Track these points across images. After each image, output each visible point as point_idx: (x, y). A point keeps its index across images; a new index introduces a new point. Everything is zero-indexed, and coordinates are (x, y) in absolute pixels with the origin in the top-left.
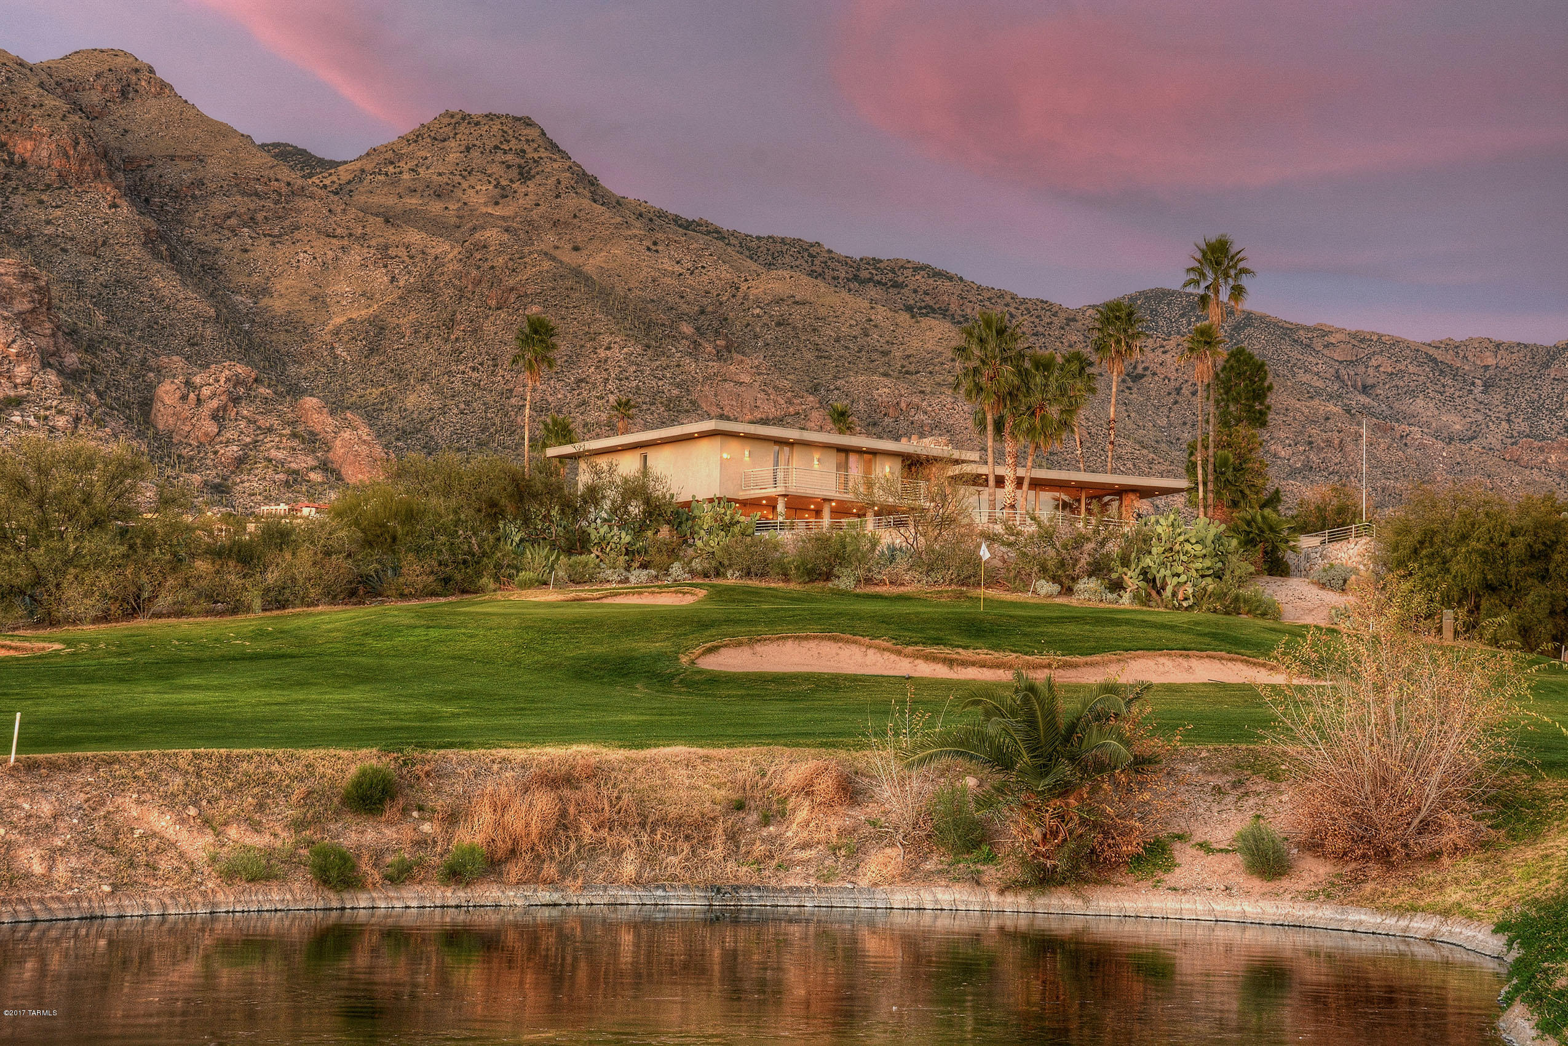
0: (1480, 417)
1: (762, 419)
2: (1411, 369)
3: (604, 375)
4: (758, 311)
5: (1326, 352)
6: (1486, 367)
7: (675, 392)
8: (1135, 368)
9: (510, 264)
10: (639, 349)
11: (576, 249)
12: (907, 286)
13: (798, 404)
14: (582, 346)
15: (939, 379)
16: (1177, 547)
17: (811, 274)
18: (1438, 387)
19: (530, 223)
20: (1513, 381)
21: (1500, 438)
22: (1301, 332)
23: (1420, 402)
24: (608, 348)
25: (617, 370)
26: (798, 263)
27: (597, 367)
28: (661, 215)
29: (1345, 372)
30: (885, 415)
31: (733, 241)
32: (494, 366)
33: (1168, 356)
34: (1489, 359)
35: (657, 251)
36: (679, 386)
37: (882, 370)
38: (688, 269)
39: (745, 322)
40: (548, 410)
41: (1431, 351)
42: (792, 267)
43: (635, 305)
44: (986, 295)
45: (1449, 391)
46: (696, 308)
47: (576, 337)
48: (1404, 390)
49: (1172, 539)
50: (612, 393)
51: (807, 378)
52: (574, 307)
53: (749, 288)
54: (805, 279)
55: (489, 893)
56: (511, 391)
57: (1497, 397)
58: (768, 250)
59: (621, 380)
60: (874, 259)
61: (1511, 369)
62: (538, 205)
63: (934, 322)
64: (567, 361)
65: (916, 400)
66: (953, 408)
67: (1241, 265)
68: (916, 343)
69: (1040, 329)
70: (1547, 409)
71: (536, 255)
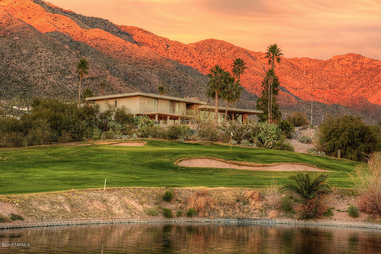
0: (304, 82)
1: (92, 77)
2: (286, 67)
3: (40, 61)
4: (89, 42)
5: (261, 60)
6: (307, 67)
7: (64, 68)
8: (205, 64)
9: (7, 22)
10: (51, 53)
11: (29, 18)
12: (135, 35)
13: (103, 73)
14: (33, 51)
15: (146, 66)
16: (268, 131)
17: (105, 30)
18: (293, 73)
19: (13, 8)
20: (314, 71)
21: (310, 89)
22: (254, 54)
23: (288, 77)
24: (41, 52)
25: (45, 60)
26: (101, 26)
27: (38, 59)
28: (57, 8)
29: (266, 67)
30: (130, 77)
31: (80, 18)
32: (3, 57)
33: (215, 60)
34: (308, 64)
35: (56, 20)
36: (65, 66)
37: (128, 63)
38: (67, 27)
39: (85, 45)
40: (21, 72)
41: (291, 61)
42: (99, 27)
43: (50, 38)
44: (160, 39)
45: (296, 74)
46: (69, 40)
47: (31, 48)
48: (283, 73)
49: (267, 129)
50: (43, 67)
51: (105, 64)
52: (30, 38)
53: (86, 34)
54: (104, 32)
55: (196, 219)
56: (9, 65)
57: (309, 76)
58: (92, 21)
59: (46, 63)
60: (125, 26)
61: (314, 68)
62: (16, 2)
63: (145, 48)
64: (27, 56)
65: (139, 72)
66: (151, 76)
67: (280, 52)
68: (139, 54)
69: (176, 51)
70: (324, 80)
71: (16, 20)
